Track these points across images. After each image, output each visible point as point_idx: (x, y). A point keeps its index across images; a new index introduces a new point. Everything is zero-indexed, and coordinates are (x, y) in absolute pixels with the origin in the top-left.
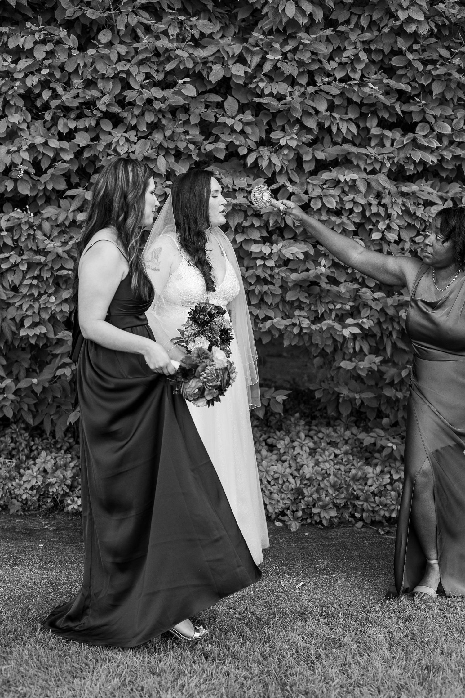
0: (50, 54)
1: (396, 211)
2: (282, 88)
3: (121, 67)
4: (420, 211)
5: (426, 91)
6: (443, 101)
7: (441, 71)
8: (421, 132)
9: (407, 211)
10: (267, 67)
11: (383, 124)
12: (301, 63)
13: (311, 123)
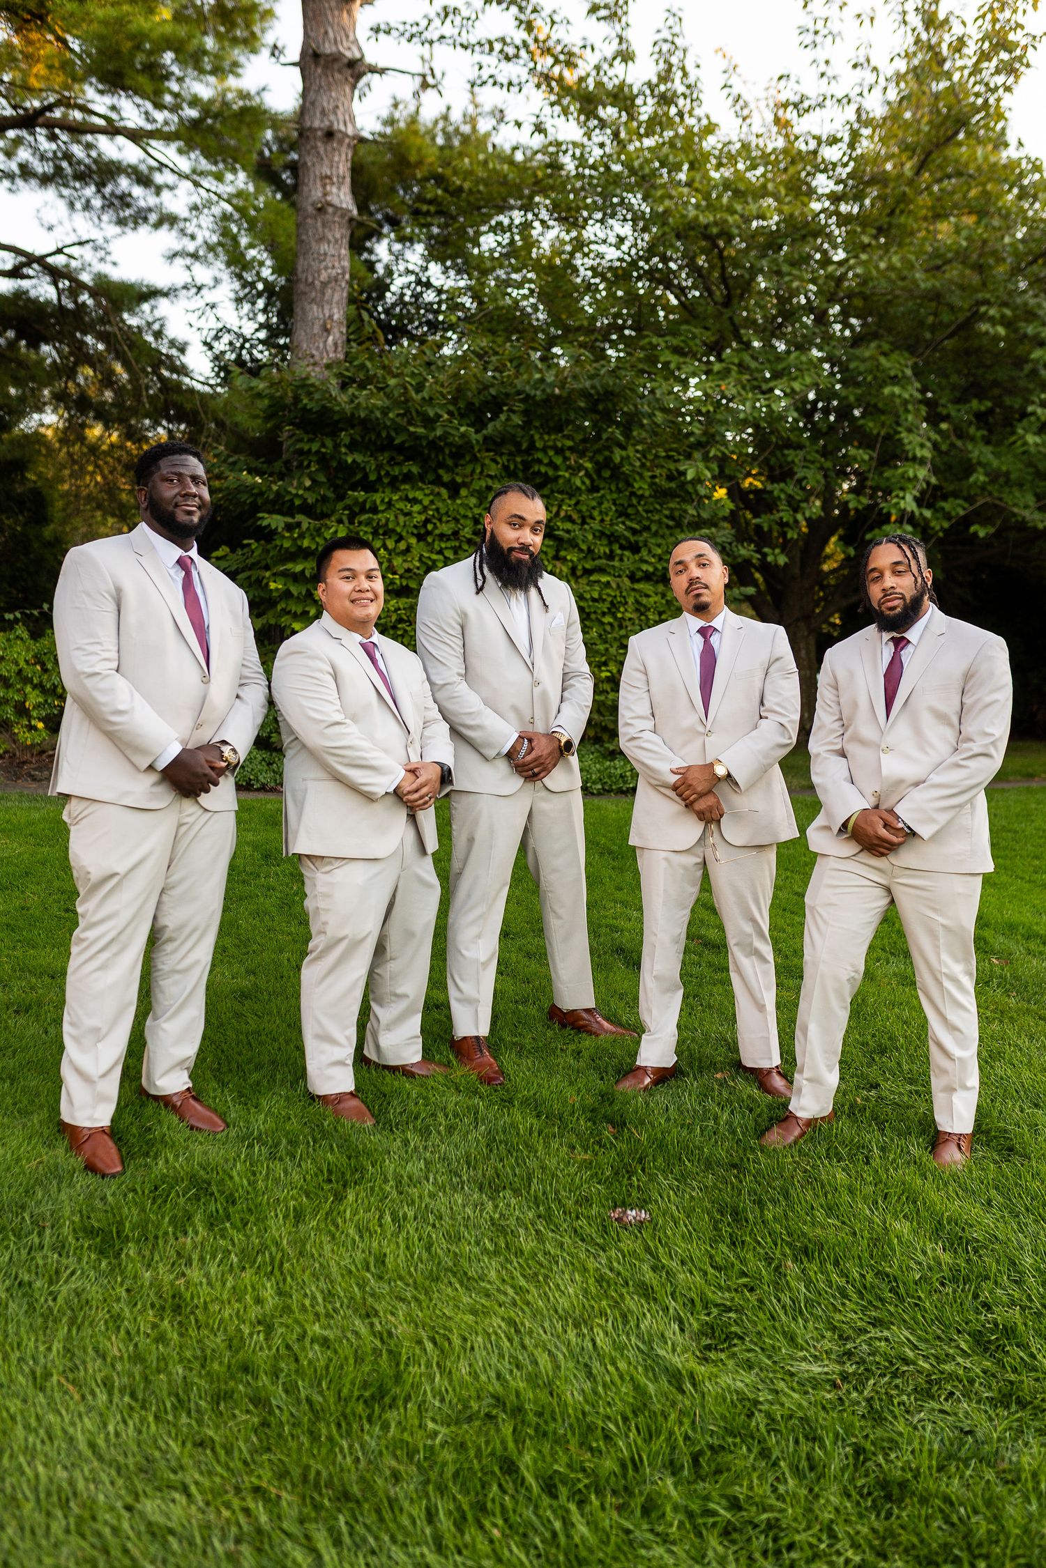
0: (432, 502)
1: (631, 600)
2: (568, 526)
3: (477, 511)
4: (644, 601)
5: (647, 529)
6: (656, 534)
7: (656, 517)
8: (644, 553)
9: (637, 602)
10: (562, 514)
11: (622, 547)
12: (580, 511)
13: (584, 547)
